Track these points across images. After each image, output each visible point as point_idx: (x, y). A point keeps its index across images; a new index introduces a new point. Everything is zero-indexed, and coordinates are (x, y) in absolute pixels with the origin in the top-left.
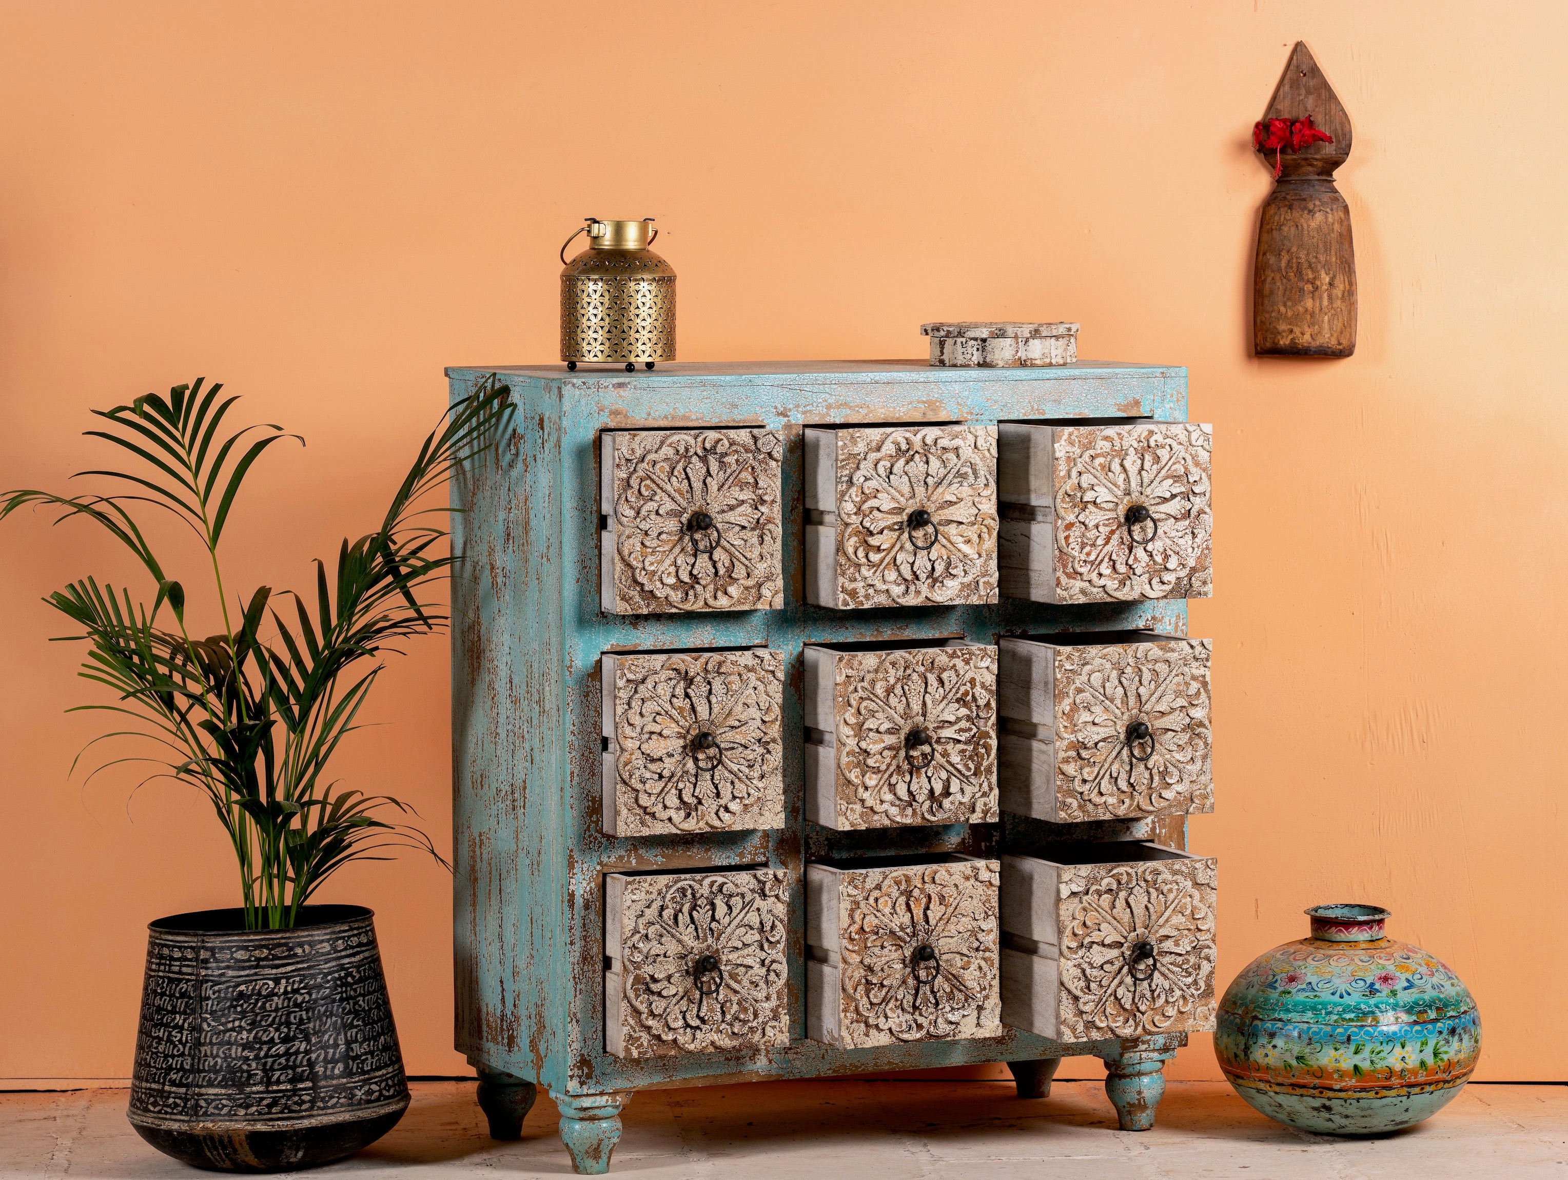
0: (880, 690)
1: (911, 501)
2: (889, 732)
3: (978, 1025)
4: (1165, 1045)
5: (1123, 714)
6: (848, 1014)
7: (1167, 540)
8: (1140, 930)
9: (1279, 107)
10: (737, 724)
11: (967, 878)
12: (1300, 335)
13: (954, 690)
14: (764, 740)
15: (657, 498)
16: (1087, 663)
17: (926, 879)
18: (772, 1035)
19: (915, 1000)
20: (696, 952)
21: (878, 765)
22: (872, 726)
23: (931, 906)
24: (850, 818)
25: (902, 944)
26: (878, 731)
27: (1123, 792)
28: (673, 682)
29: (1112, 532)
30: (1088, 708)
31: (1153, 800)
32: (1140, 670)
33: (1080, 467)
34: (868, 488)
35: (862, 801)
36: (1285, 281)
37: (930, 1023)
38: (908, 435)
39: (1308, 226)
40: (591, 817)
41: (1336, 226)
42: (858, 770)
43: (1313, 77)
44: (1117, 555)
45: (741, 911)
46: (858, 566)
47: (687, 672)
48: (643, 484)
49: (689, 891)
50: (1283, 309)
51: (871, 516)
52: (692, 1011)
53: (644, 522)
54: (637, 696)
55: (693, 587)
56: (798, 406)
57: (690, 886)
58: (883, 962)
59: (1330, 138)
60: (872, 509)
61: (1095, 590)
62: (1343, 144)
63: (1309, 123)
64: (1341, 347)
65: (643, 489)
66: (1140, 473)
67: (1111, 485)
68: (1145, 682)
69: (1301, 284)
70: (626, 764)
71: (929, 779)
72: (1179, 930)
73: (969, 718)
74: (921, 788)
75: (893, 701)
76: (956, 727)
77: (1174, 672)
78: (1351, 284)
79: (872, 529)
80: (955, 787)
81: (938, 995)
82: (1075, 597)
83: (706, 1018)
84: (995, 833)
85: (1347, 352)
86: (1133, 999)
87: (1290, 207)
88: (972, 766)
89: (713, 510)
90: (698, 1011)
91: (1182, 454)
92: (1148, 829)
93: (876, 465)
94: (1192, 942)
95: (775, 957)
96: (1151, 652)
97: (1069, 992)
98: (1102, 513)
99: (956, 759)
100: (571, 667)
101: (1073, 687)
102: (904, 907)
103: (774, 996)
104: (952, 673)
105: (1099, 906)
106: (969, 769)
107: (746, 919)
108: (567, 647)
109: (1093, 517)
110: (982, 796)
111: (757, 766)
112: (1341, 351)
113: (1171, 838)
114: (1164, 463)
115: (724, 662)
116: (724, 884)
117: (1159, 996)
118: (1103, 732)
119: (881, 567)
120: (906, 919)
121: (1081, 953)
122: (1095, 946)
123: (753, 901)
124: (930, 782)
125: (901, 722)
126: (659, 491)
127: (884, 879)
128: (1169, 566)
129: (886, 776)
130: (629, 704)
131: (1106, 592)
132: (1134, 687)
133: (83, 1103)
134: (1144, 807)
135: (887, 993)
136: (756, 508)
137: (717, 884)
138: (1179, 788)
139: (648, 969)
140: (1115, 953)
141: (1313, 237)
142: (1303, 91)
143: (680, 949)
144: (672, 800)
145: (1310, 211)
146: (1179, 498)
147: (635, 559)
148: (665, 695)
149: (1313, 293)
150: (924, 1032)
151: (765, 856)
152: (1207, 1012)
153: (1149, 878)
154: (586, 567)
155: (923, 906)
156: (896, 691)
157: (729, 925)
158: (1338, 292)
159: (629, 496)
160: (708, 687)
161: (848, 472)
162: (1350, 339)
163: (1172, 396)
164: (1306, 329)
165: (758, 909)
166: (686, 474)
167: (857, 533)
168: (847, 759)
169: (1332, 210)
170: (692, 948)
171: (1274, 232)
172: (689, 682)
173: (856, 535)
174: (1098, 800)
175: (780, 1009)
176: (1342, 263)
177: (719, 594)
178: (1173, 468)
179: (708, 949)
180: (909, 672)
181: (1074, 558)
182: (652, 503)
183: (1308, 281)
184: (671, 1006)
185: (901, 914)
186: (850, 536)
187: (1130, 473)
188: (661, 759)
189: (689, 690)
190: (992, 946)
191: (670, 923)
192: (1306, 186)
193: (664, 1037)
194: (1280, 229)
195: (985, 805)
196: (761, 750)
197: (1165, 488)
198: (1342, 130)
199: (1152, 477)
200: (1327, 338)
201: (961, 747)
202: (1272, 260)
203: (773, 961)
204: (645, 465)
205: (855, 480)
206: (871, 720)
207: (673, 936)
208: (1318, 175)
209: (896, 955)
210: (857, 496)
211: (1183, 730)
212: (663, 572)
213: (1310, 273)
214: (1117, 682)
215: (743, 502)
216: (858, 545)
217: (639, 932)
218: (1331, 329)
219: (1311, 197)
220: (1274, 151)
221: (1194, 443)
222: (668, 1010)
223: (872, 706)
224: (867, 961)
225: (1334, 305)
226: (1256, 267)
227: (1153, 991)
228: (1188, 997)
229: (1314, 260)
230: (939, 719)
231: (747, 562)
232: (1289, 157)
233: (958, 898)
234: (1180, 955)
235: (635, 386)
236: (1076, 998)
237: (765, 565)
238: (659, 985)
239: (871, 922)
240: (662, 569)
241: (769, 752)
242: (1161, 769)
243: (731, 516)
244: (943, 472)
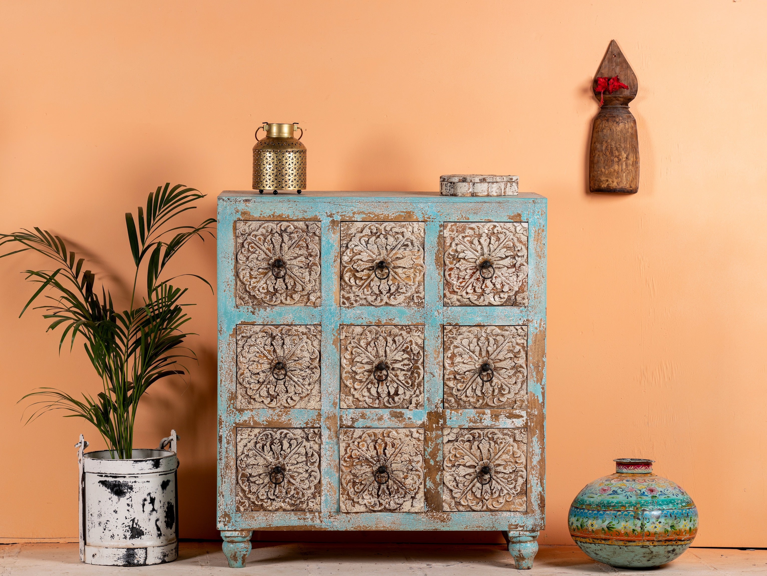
0: (363, 343)
1: (378, 257)
2: (367, 363)
3: (412, 506)
4: (532, 528)
5: (479, 359)
6: (344, 496)
7: (503, 278)
8: (485, 461)
9: (602, 72)
10: (297, 359)
11: (407, 436)
12: (611, 183)
13: (401, 346)
14: (310, 367)
15: (257, 252)
16: (461, 334)
17: (385, 435)
18: (312, 505)
19: (378, 492)
20: (273, 464)
21: (361, 378)
22: (358, 360)
23: (387, 448)
24: (347, 403)
25: (372, 465)
26: (361, 363)
27: (479, 396)
28: (266, 338)
29: (474, 273)
30: (461, 355)
31: (495, 401)
32: (488, 339)
33: (457, 241)
34: (356, 250)
35: (353, 395)
36: (604, 156)
37: (387, 503)
38: (377, 225)
39: (616, 130)
40: (230, 401)
41: (630, 130)
42: (352, 380)
43: (619, 57)
44: (476, 284)
45: (296, 447)
46: (351, 286)
47: (272, 334)
48: (250, 245)
49: (270, 436)
50: (603, 170)
51: (357, 263)
52: (271, 491)
53: (250, 263)
54: (247, 344)
55: (275, 294)
56: (338, 212)
57: (270, 434)
58: (362, 473)
59: (627, 87)
60: (358, 260)
61: (465, 300)
62: (634, 90)
63: (617, 79)
64: (631, 189)
65: (250, 248)
66: (488, 246)
67: (473, 251)
68: (491, 345)
69: (612, 158)
70: (241, 375)
71: (388, 387)
72: (506, 462)
73: (409, 360)
74: (383, 391)
75: (370, 349)
76: (402, 363)
77: (506, 341)
78: (636, 158)
79: (358, 269)
80: (401, 391)
81: (391, 490)
82: (454, 303)
83: (278, 495)
84: (440, 420)
85: (634, 191)
86: (482, 493)
87: (608, 120)
88: (410, 382)
89: (286, 258)
90: (274, 492)
91: (512, 237)
92: (524, 423)
93: (360, 240)
94: (513, 468)
95: (313, 469)
96: (494, 331)
97: (448, 488)
98: (469, 263)
99: (402, 378)
100: (221, 331)
101: (453, 345)
102: (373, 447)
103: (313, 488)
104: (401, 338)
105: (463, 447)
106: (408, 383)
107: (298, 450)
108: (219, 321)
109: (462, 265)
110: (416, 397)
111: (307, 379)
112: (631, 191)
113: (536, 428)
114: (502, 241)
115: (291, 330)
116: (287, 433)
117: (495, 492)
118: (468, 367)
119: (363, 287)
120: (374, 453)
121: (453, 469)
122: (461, 466)
123: (302, 442)
124: (388, 388)
125: (374, 359)
126: (258, 249)
127: (363, 434)
128: (504, 290)
129: (366, 384)
130: (243, 347)
131: (470, 301)
132: (485, 347)
133: (17, 550)
134: (490, 404)
135: (364, 487)
136: (308, 259)
137: (284, 433)
138: (509, 396)
139: (249, 471)
140: (471, 470)
141: (618, 135)
142: (614, 64)
143: (265, 462)
144: (264, 393)
145: (617, 122)
146: (509, 258)
147: (246, 280)
148: (261, 344)
149: (618, 162)
150: (383, 507)
151: (319, 424)
152: (521, 502)
153: (490, 436)
154: (229, 285)
155: (383, 447)
156: (371, 345)
157: (290, 453)
158: (630, 162)
159: (243, 251)
160: (283, 341)
161: (346, 242)
162: (636, 185)
163: (538, 212)
164: (615, 180)
165: (305, 446)
166: (272, 241)
167: (350, 270)
168: (345, 375)
169: (628, 122)
170: (271, 462)
171: (600, 132)
172: (273, 338)
173: (350, 272)
174: (465, 399)
175: (317, 494)
176: (632, 148)
177: (288, 298)
178: (506, 244)
179: (279, 463)
180: (378, 336)
181: (454, 284)
182: (255, 254)
183: (616, 156)
184: (260, 489)
185: (372, 451)
186: (347, 272)
187: (483, 246)
188: (258, 374)
189: (273, 342)
190: (419, 469)
191: (260, 450)
192: (615, 110)
193: (257, 503)
194: (602, 131)
195: (417, 401)
196: (310, 372)
197: (502, 253)
198: (633, 83)
199: (496, 247)
200: (625, 184)
201: (404, 372)
202: (598, 146)
203: (312, 471)
204: (251, 236)
205: (349, 246)
206: (358, 357)
207: (262, 456)
208: (621, 105)
209: (368, 470)
210: (350, 253)
211: (512, 369)
212: (260, 287)
213: (617, 152)
214: (476, 344)
215: (301, 255)
216: (351, 276)
217: (244, 453)
218: (627, 180)
219: (618, 115)
220: (600, 93)
221: (518, 232)
222: (259, 490)
223: (359, 350)
224: (353, 471)
225: (628, 168)
226: (591, 149)
227: (492, 490)
228: (511, 494)
229: (619, 146)
230: (393, 359)
231: (302, 284)
232: (607, 96)
233: (402, 445)
234: (507, 474)
235: (254, 201)
236: (451, 491)
237: (311, 285)
238: (254, 478)
239: (355, 453)
240: (260, 285)
241: (313, 373)
242: (499, 387)
243: (294, 262)
244: (395, 243)
